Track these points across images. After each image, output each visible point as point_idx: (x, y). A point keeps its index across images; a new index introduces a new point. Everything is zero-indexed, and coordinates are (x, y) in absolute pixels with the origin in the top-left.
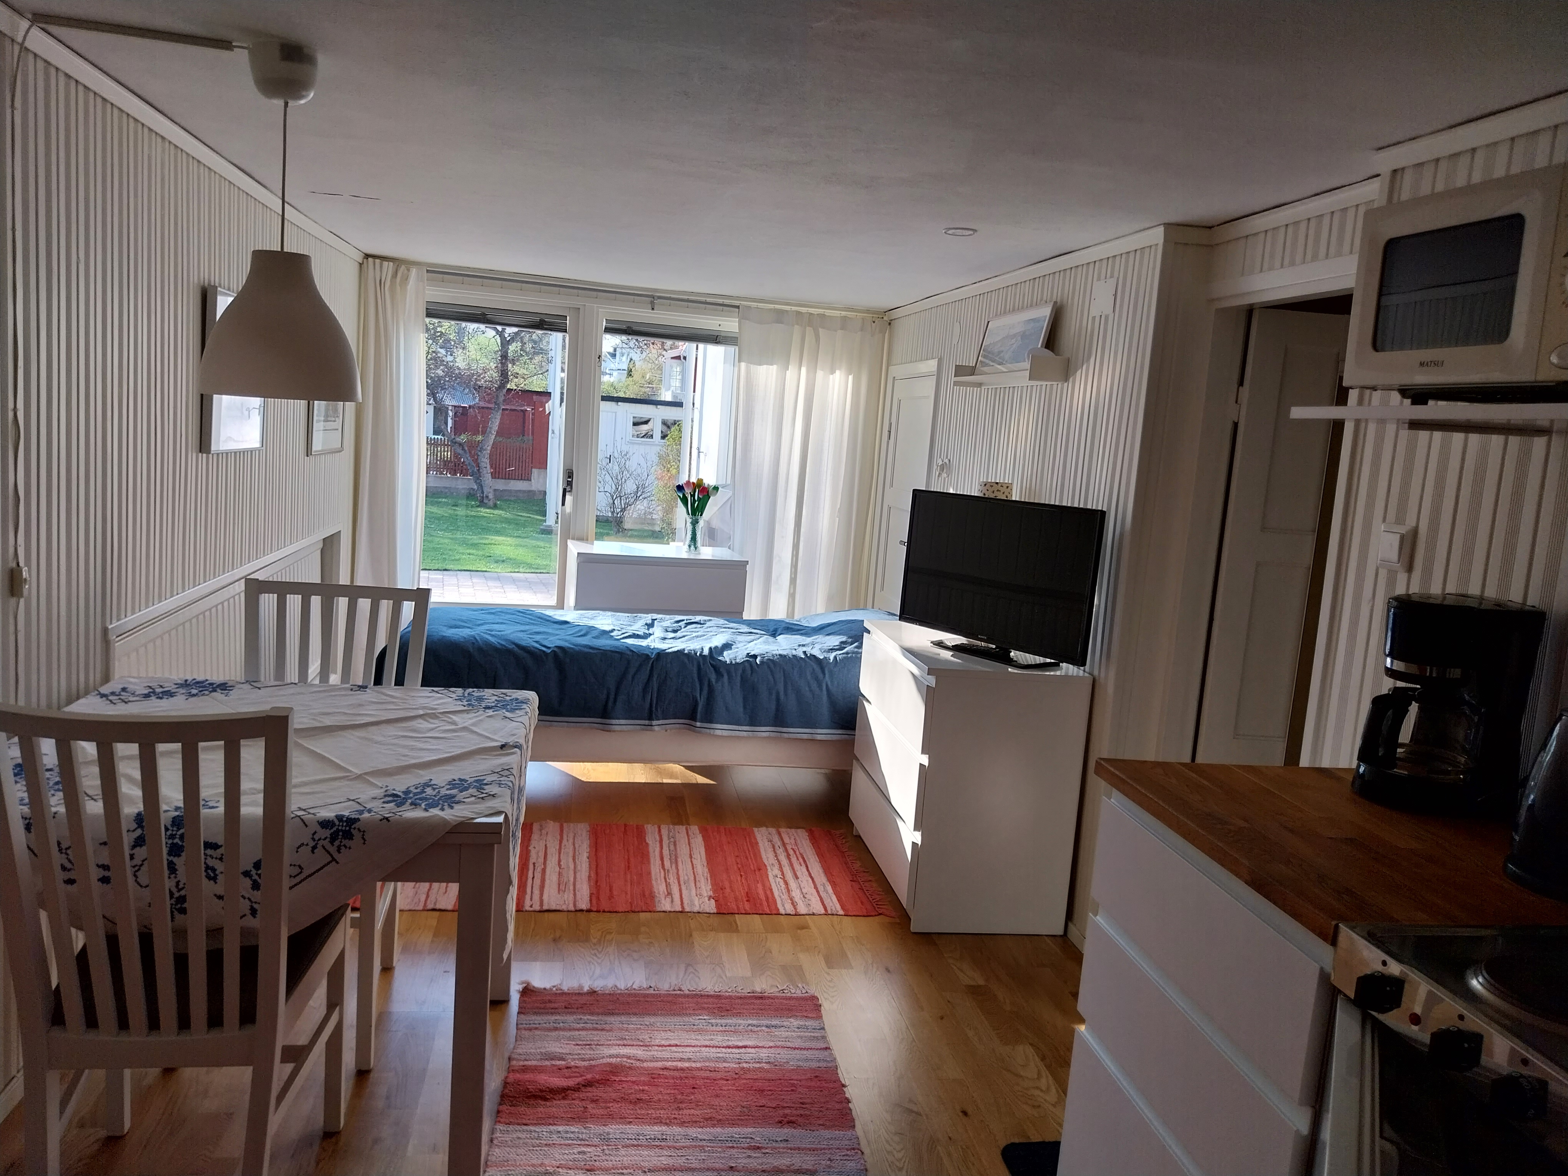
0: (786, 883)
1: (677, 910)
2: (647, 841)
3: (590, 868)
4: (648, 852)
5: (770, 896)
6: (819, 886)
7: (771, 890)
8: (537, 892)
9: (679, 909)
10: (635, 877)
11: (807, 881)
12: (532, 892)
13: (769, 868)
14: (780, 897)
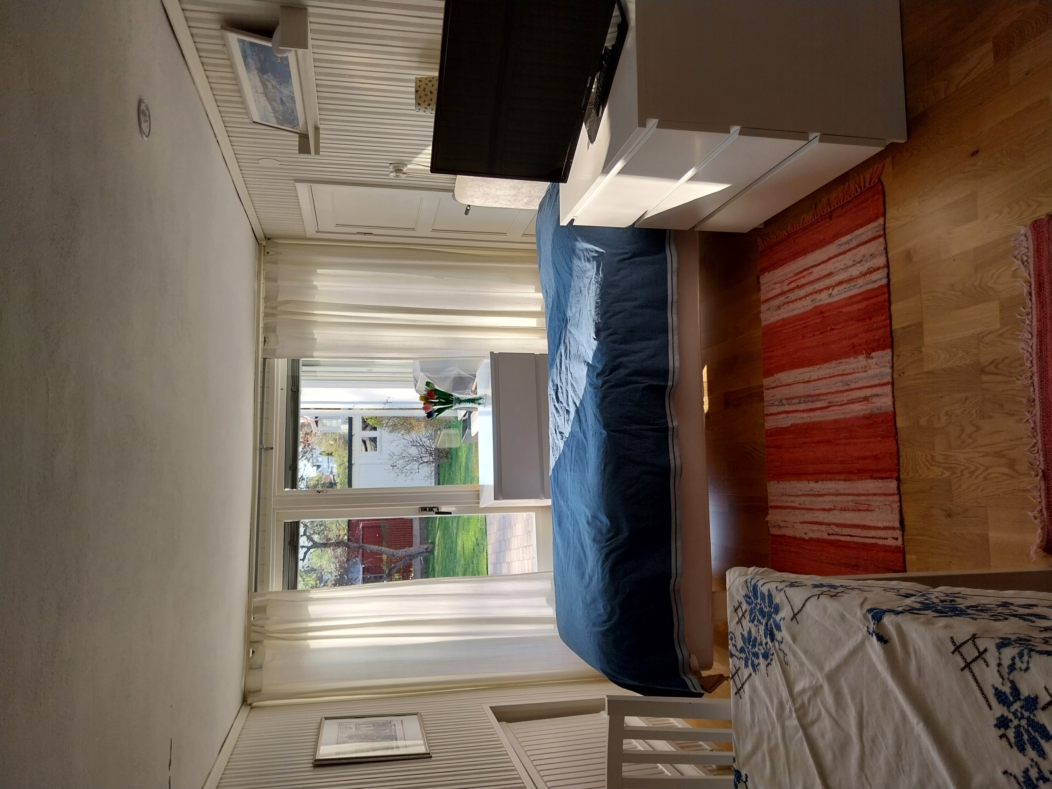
0: (840, 283)
1: (891, 389)
2: (789, 425)
3: (831, 480)
4: (804, 424)
5: (860, 297)
6: (841, 250)
7: (851, 297)
8: (873, 533)
9: (888, 389)
10: (841, 435)
11: (834, 263)
12: (873, 538)
13: (818, 304)
14: (860, 287)
